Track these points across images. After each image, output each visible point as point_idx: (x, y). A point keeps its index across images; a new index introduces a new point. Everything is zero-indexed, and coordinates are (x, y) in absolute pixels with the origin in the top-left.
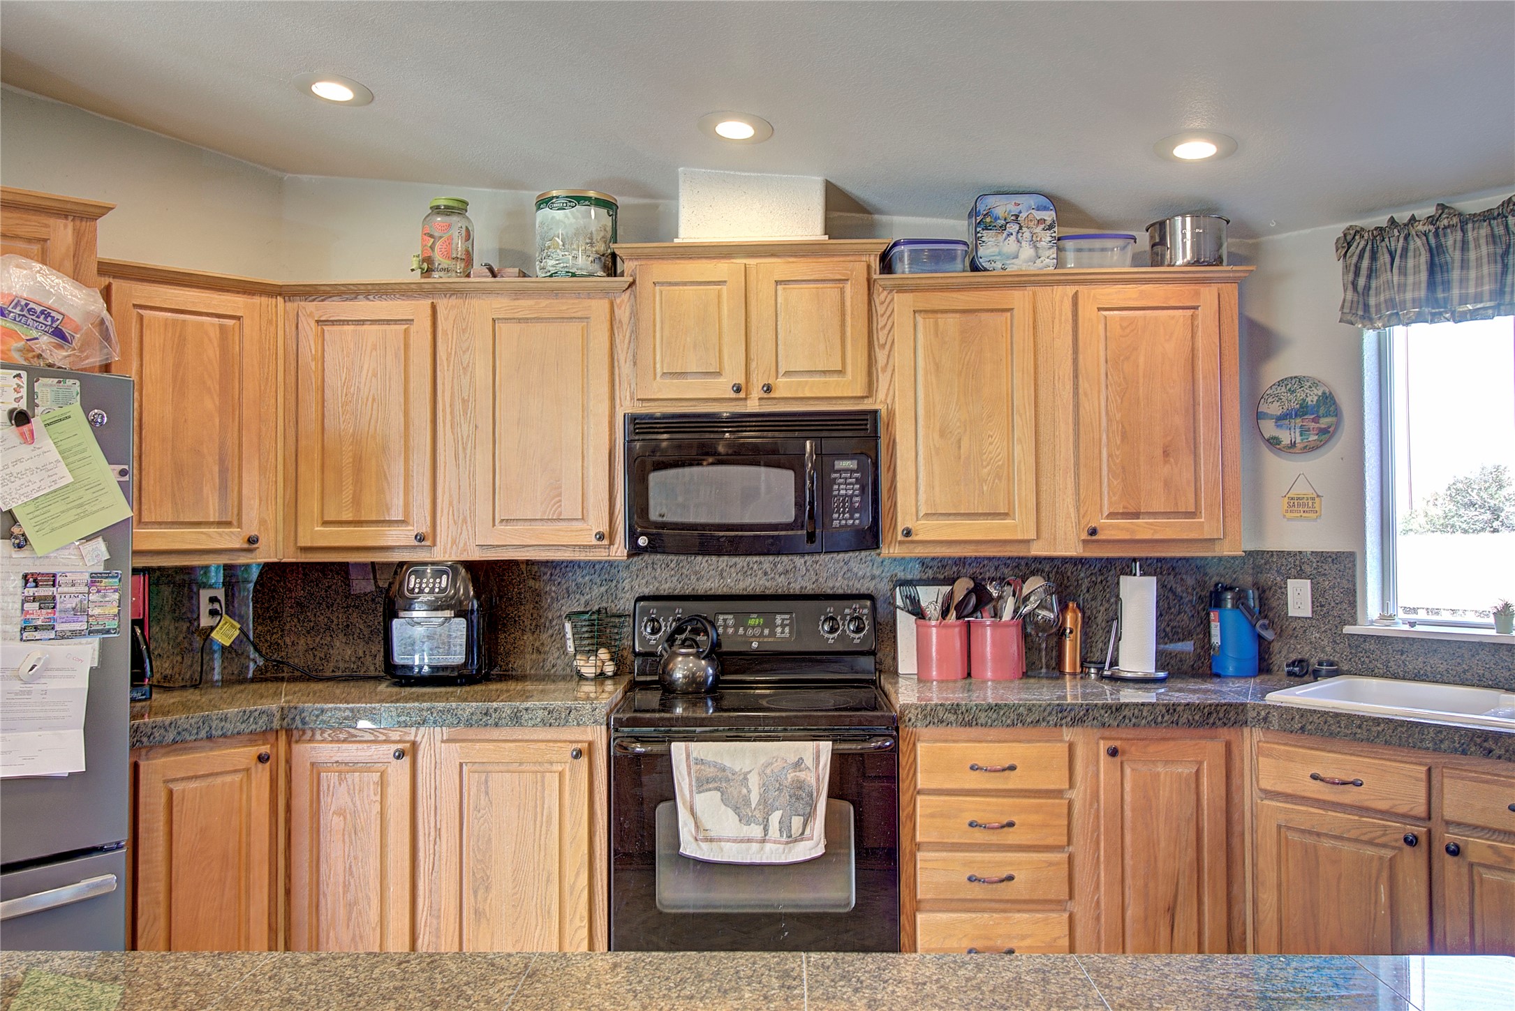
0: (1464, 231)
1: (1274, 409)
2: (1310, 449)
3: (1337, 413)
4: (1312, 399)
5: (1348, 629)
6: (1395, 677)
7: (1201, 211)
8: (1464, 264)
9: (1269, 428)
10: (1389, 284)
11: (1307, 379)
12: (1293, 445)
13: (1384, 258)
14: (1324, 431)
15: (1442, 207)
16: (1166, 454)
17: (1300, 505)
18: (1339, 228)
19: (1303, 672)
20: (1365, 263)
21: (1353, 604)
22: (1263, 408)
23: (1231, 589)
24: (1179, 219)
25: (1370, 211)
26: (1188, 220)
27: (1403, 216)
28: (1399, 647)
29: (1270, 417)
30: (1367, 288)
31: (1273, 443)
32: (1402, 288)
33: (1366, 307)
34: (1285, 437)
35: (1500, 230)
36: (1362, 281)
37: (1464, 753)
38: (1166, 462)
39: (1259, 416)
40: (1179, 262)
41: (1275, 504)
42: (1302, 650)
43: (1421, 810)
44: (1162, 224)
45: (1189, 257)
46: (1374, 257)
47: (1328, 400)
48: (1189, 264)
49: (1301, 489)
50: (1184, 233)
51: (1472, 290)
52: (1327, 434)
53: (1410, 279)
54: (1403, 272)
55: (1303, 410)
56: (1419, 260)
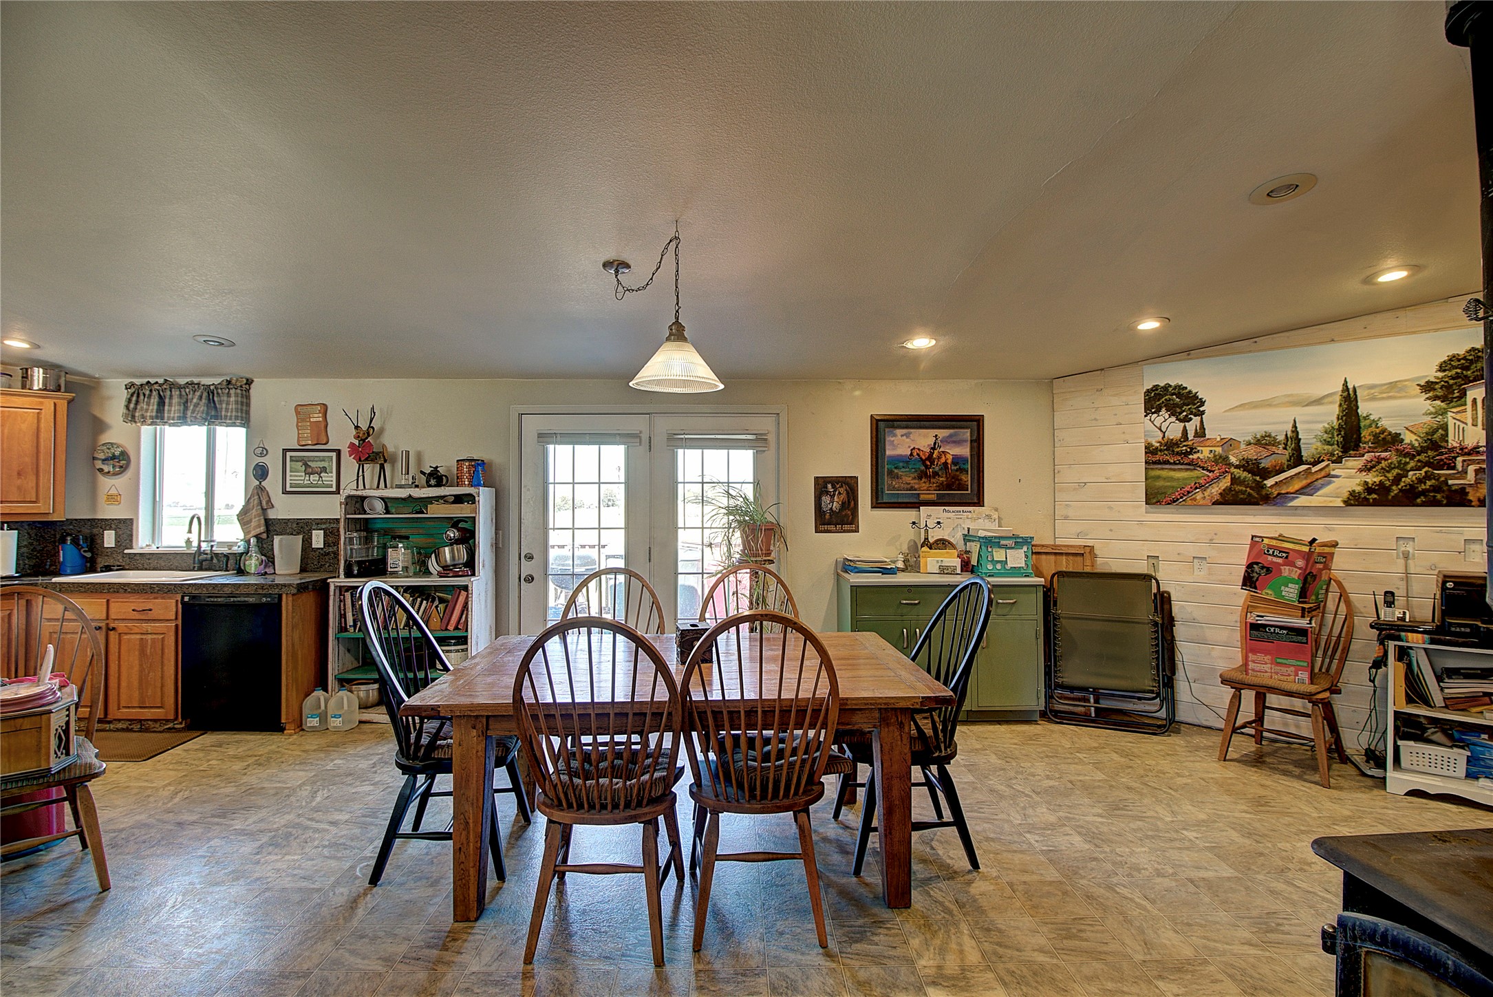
0: (171, 391)
1: (102, 456)
2: (115, 474)
3: (129, 461)
4: (117, 453)
5: (126, 551)
6: (146, 569)
7: (47, 366)
8: (170, 405)
9: (99, 464)
10: (142, 408)
11: (115, 444)
12: (109, 472)
13: (142, 397)
14: (121, 467)
15: (166, 380)
16: (19, 474)
17: (113, 499)
18: (128, 381)
19: (108, 569)
20: (134, 398)
21: (131, 541)
22: (96, 455)
23: (71, 535)
24: (36, 369)
25: (141, 377)
26: (41, 370)
27: (152, 381)
28: (148, 557)
29: (100, 459)
30: (135, 409)
31: (101, 470)
32: (147, 410)
33: (133, 417)
34: (106, 469)
35: (183, 393)
36: (132, 406)
37: (118, 592)
38: (18, 478)
39: (94, 458)
40: (36, 388)
41: (102, 498)
42: (110, 562)
43: (104, 616)
44: (27, 369)
45: (41, 386)
46: (138, 396)
47: (124, 455)
48: (40, 390)
49: (113, 491)
50: (38, 376)
51: (172, 415)
52: (124, 469)
53: (151, 407)
54: (148, 404)
55: (114, 457)
56: (155, 400)
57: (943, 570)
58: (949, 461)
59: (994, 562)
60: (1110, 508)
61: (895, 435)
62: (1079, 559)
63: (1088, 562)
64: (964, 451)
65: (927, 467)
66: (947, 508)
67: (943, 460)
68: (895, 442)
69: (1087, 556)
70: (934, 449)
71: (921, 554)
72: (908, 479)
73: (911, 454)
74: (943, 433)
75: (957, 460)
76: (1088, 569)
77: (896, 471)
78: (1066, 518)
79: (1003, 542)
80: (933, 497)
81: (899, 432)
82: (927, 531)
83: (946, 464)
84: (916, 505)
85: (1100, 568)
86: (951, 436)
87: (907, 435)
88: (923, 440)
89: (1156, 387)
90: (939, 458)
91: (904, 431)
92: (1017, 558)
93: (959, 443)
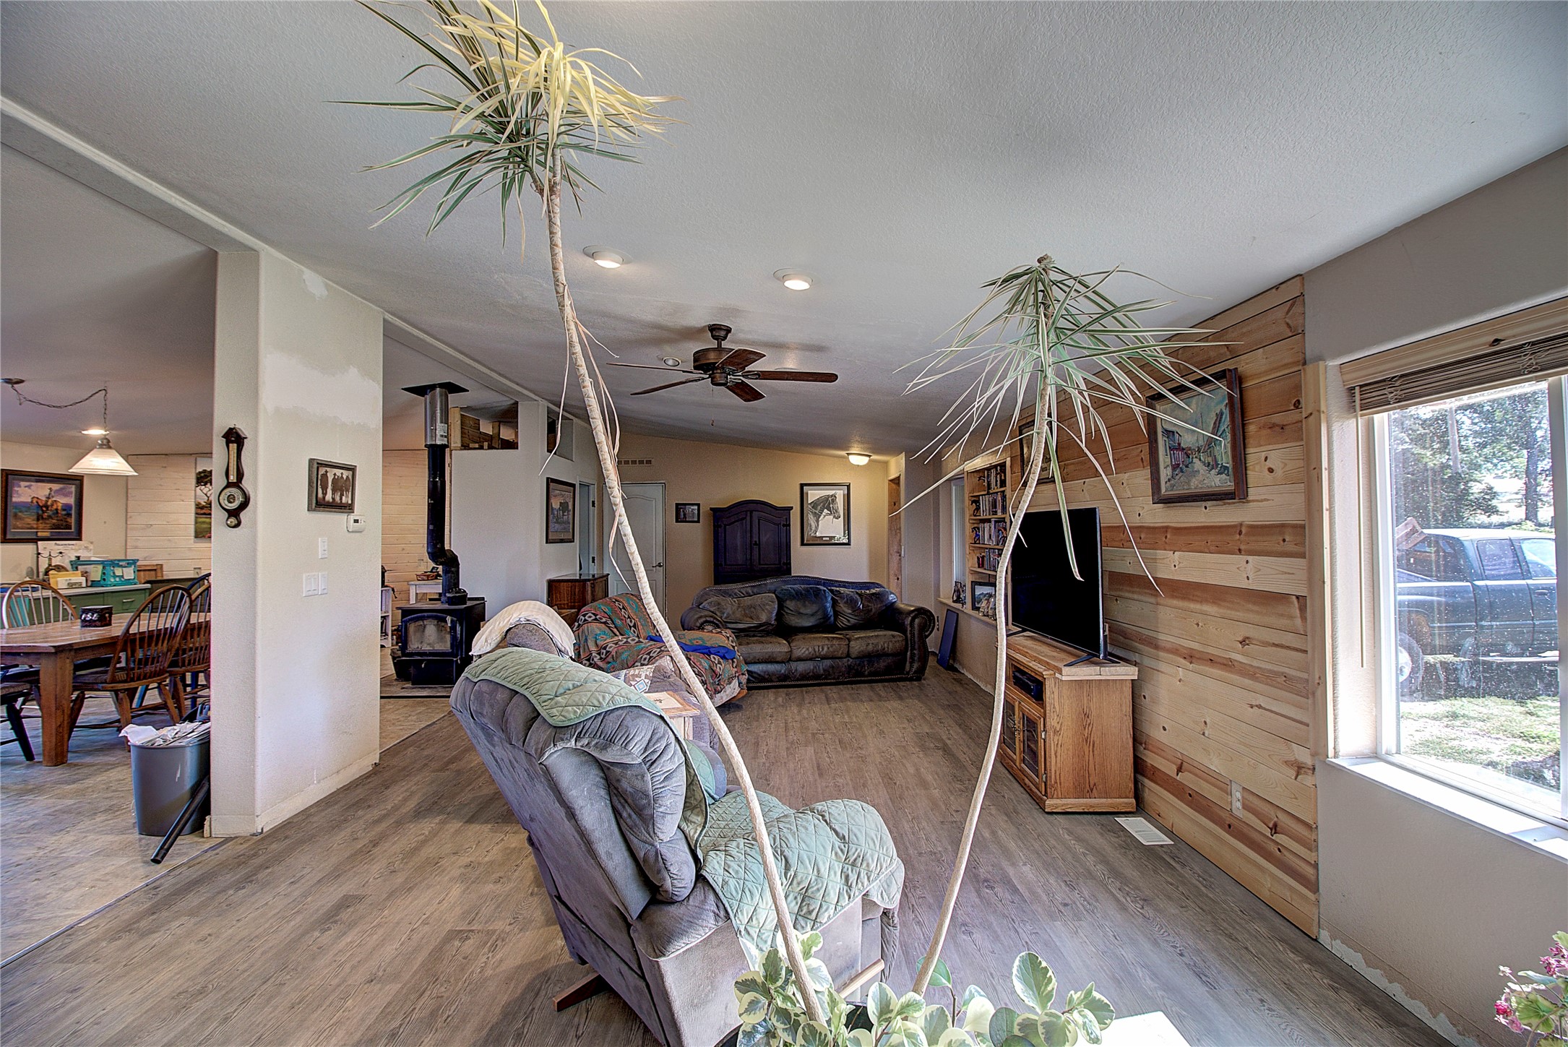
57: (71, 586)
58: (59, 508)
59: (115, 576)
60: (169, 540)
61: (20, 486)
62: (153, 573)
63: (159, 574)
64: (71, 500)
65: (43, 512)
66: (58, 542)
67: (55, 507)
68: (20, 492)
69: (159, 571)
70: (48, 498)
71: (51, 576)
72: (29, 521)
73: (32, 502)
74: (56, 487)
75: (67, 508)
76: (159, 578)
77: (20, 514)
78: (136, 547)
79: (121, 563)
80: (47, 534)
81: (23, 484)
82: (50, 559)
83: (57, 509)
84: (35, 541)
85: (165, 578)
86: (61, 489)
87: (29, 487)
88: (41, 491)
89: (205, 471)
90: (52, 505)
91: (27, 484)
92: (129, 573)
93: (66, 495)
